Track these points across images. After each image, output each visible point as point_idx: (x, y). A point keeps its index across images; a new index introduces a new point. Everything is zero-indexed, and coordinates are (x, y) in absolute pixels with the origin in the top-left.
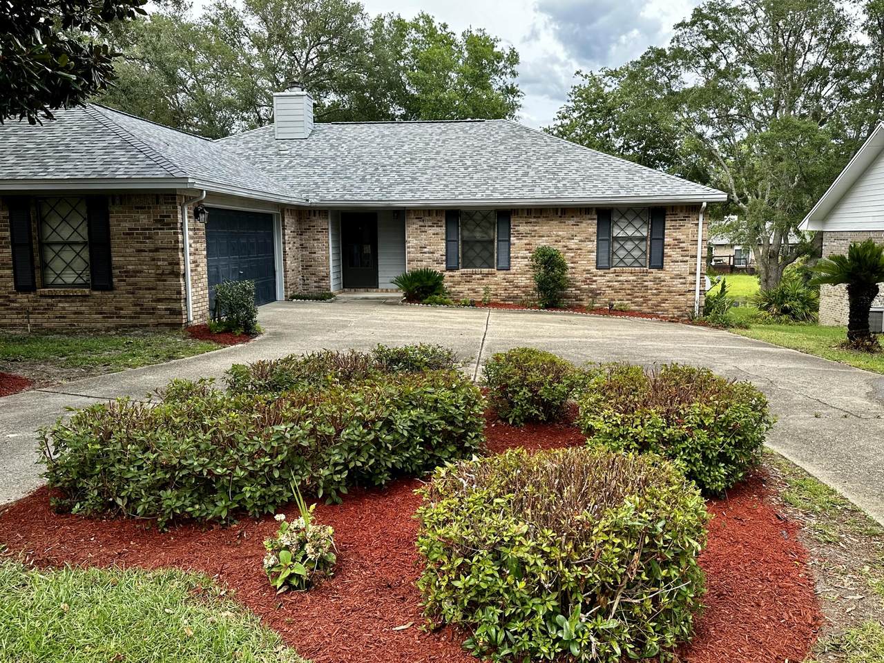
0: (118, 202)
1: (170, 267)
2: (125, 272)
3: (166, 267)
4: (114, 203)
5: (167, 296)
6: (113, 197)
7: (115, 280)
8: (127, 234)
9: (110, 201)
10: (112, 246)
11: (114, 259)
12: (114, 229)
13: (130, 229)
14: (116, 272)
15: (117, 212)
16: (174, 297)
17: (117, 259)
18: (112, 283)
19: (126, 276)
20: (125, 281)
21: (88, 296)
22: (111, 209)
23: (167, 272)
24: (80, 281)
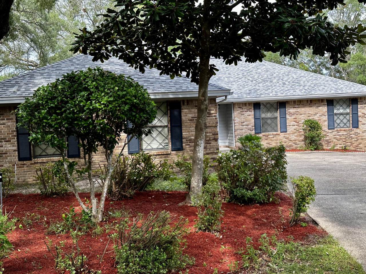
0: (186, 104)
1: (213, 136)
2: (189, 140)
3: (211, 136)
4: (184, 104)
5: (212, 151)
6: (183, 101)
7: (184, 145)
8: (191, 120)
9: (182, 103)
10: (183, 127)
11: (183, 134)
12: (183, 118)
13: (192, 118)
14: (184, 140)
15: (186, 109)
16: (216, 151)
17: (185, 133)
18: (182, 146)
19: (190, 142)
20: (189, 145)
21: (169, 154)
22: (182, 108)
23: (211, 139)
24: (161, 147)
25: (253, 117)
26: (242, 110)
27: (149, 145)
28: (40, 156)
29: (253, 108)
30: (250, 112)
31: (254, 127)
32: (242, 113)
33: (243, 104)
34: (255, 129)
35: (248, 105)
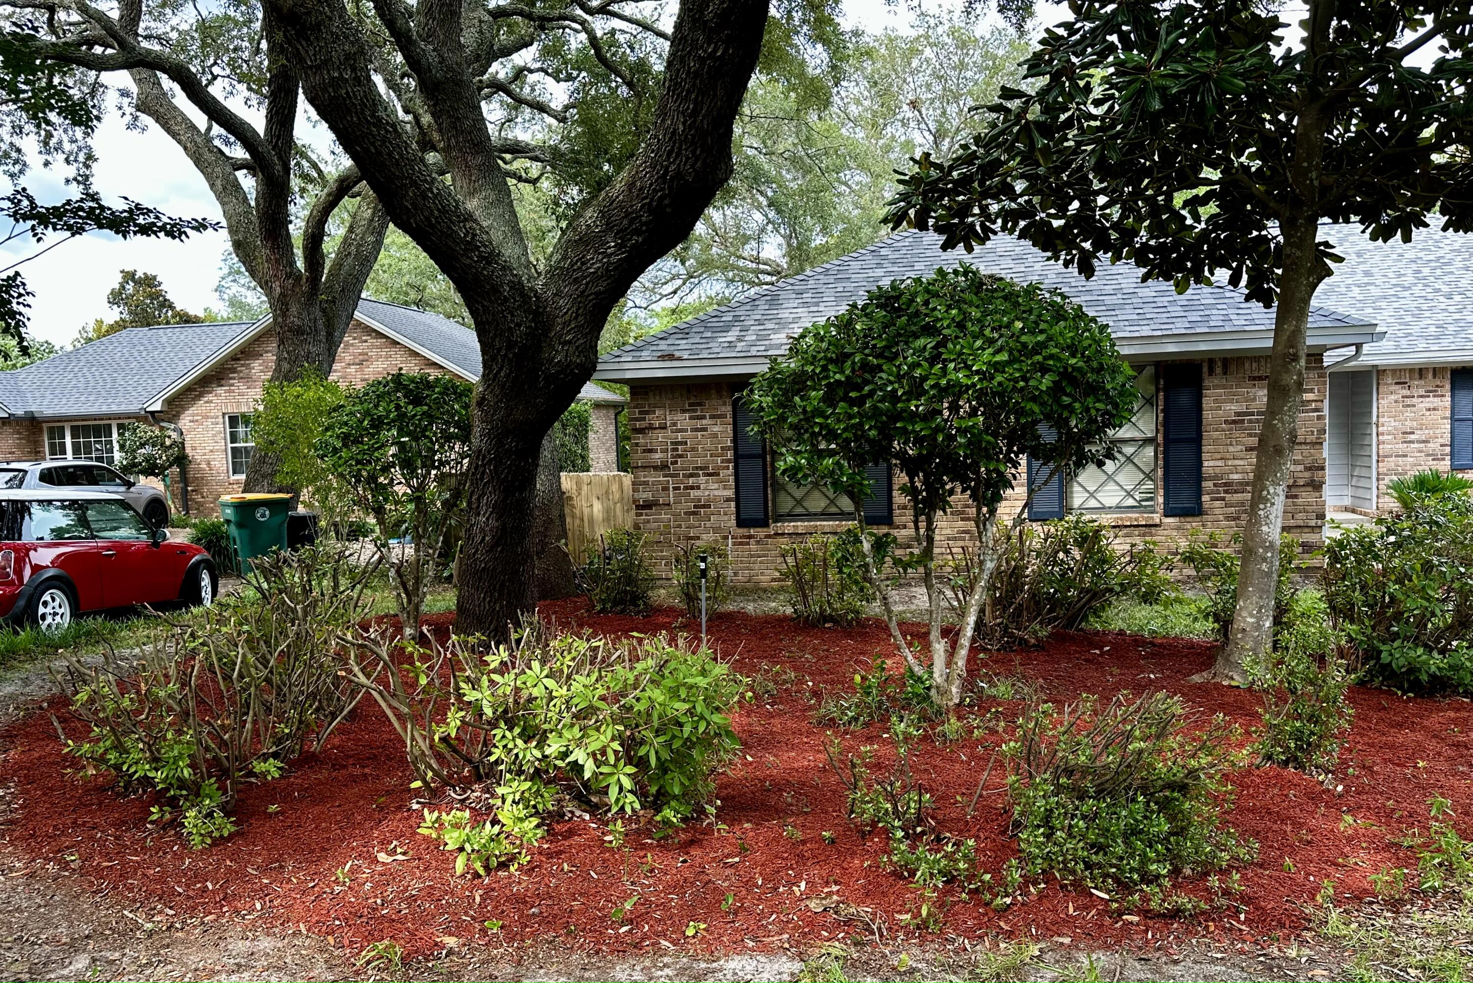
0: (1218, 370)
1: (1307, 474)
2: (1225, 484)
3: (1300, 475)
4: (1211, 372)
5: (1301, 523)
6: (1211, 362)
7: (1205, 498)
8: (1234, 422)
9: (1205, 369)
10: (1204, 442)
11: (1206, 464)
12: (1208, 415)
13: (1238, 414)
14: (1207, 485)
15: (1216, 387)
16: (1313, 523)
17: (1211, 463)
18: (1200, 503)
19: (1226, 492)
20: (1223, 499)
21: (1156, 526)
22: (1206, 383)
23: (1301, 482)
24: (1130, 502)
25: (1448, 413)
26: (1406, 392)
27: (1092, 495)
28: (792, 516)
29: (1448, 387)
30: (1436, 399)
31: (1448, 449)
32: (1408, 401)
33: (1411, 370)
34: (1452, 454)
35: (1430, 375)
